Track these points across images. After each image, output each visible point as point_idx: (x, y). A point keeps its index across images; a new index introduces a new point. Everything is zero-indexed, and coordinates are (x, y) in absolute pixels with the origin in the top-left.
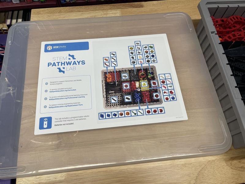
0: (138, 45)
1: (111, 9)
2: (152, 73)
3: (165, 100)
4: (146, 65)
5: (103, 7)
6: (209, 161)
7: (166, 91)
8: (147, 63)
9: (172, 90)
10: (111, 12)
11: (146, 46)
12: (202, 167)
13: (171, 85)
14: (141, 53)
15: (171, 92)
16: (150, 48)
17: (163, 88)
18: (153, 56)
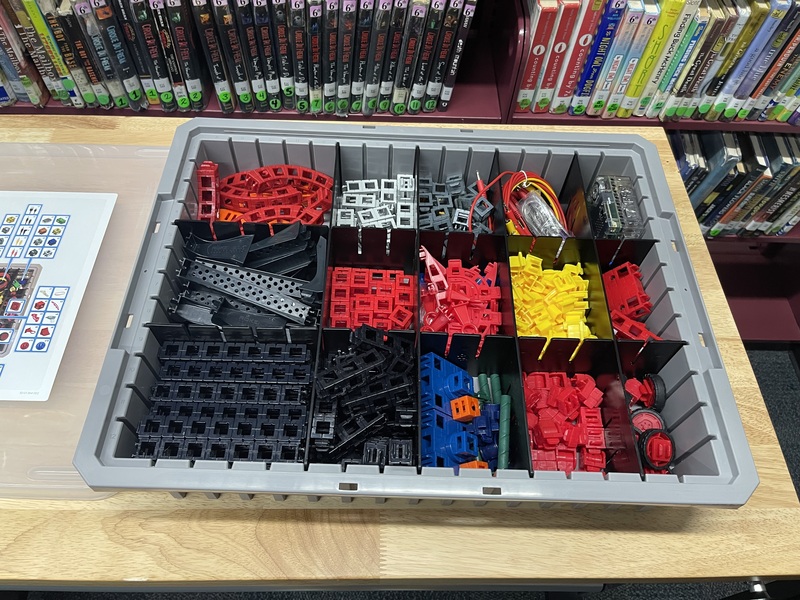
0: (33, 212)
1: (32, 125)
2: (25, 282)
3: (19, 348)
4: (20, 261)
5: (16, 120)
6: (62, 512)
7: (33, 328)
8: (28, 256)
9: (49, 327)
10: (27, 134)
11: (50, 217)
12: (36, 523)
13: (54, 314)
14: (27, 233)
15: (45, 332)
16: (56, 223)
17: (31, 320)
18: (52, 242)
